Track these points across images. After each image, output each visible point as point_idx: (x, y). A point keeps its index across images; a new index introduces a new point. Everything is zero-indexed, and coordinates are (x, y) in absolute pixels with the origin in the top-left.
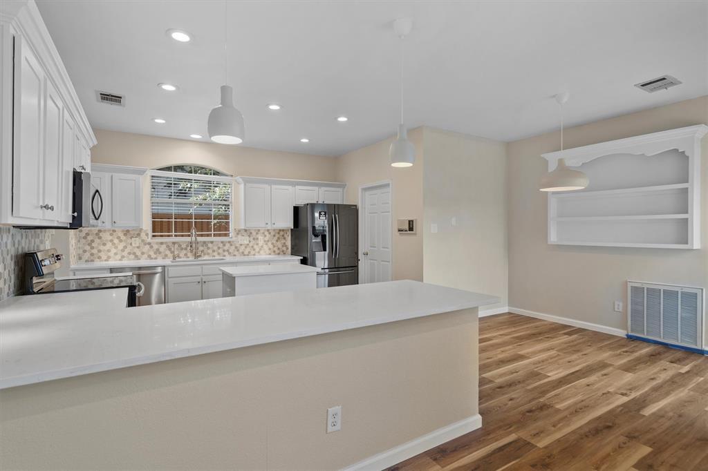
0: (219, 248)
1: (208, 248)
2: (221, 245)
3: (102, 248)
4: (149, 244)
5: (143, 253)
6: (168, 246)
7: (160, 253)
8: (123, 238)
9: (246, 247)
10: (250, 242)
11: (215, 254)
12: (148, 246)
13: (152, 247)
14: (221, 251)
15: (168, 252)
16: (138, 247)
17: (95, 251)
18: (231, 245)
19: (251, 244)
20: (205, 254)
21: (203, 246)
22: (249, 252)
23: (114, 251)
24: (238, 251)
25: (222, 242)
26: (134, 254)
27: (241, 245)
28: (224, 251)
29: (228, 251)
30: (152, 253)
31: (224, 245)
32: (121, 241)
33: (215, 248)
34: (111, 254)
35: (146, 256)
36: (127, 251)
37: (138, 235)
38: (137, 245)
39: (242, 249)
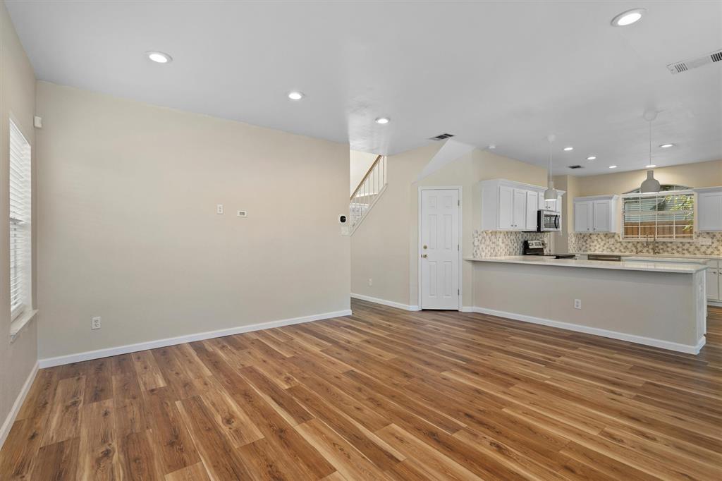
0: (678, 247)
1: (668, 247)
2: (681, 245)
3: (592, 244)
4: (620, 242)
5: (616, 248)
6: (634, 244)
7: (627, 248)
8: (604, 238)
9: (708, 248)
10: (713, 243)
11: (674, 251)
12: (619, 244)
13: (622, 245)
15: (634, 249)
18: (691, 245)
19: (714, 245)
20: (664, 251)
21: (662, 245)
22: (712, 252)
23: (598, 246)
24: (699, 250)
25: (681, 243)
26: (610, 248)
27: (702, 245)
28: (683, 250)
29: (687, 250)
30: (622, 248)
31: (684, 245)
32: (602, 240)
33: (675, 247)
35: (618, 250)
36: (606, 246)
37: (613, 236)
38: (612, 243)
39: (703, 249)
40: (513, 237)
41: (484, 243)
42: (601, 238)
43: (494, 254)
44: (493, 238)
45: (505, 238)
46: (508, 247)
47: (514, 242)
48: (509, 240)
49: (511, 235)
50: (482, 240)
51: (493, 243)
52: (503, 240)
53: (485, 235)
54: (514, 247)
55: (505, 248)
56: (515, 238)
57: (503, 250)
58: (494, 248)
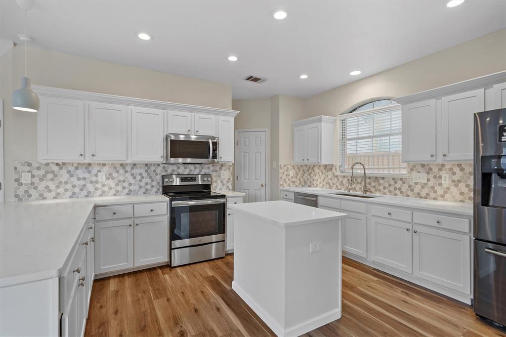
0: (390, 185)
1: (380, 185)
2: (392, 182)
3: (315, 178)
4: (337, 176)
5: (333, 184)
7: (343, 185)
8: (324, 171)
9: (423, 187)
10: (428, 180)
11: (386, 191)
12: (336, 179)
13: (338, 179)
14: (392, 188)
16: (331, 179)
17: (311, 180)
18: (404, 183)
19: (430, 184)
20: (376, 190)
22: (428, 195)
23: (319, 180)
24: (412, 190)
26: (329, 183)
27: (416, 184)
28: (396, 189)
29: (400, 189)
30: (338, 184)
31: (396, 182)
32: (323, 173)
33: (386, 185)
34: (318, 183)
36: (326, 181)
37: (331, 169)
38: (330, 177)
39: (417, 189)
41: (52, 180)
42: (322, 171)
43: (85, 193)
44: (80, 173)
45: (117, 172)
46: (126, 185)
47: (143, 177)
48: (128, 175)
49: (132, 168)
50: (45, 176)
51: (79, 179)
52: (111, 174)
53: (56, 168)
54: (142, 184)
55: (117, 185)
56: (146, 171)
57: (110, 188)
58: (84, 186)
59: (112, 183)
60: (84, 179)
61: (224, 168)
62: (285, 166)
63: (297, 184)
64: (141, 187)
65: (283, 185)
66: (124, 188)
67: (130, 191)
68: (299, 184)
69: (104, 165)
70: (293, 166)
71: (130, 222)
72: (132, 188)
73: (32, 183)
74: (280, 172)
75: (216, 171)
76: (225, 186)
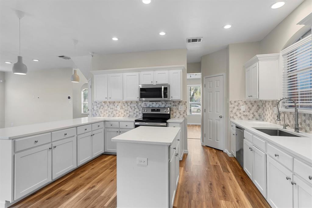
17: (264, 114)
23: (269, 115)
34: (268, 117)
40: (132, 105)
41: (102, 109)
42: (270, 106)
43: (112, 115)
44: (111, 106)
45: (125, 105)
46: (128, 112)
47: (135, 109)
48: (129, 107)
49: (131, 104)
50: (100, 107)
51: (111, 109)
52: (122, 107)
53: (103, 104)
54: (135, 112)
55: (124, 112)
56: (137, 105)
57: (122, 113)
58: (113, 112)
59: (122, 111)
60: (113, 109)
61: (181, 104)
62: (235, 102)
63: (250, 117)
64: (134, 114)
65: (233, 117)
66: (127, 114)
67: (130, 115)
68: (253, 118)
69: (119, 102)
70: (245, 102)
71: (118, 130)
72: (130, 114)
73: (97, 110)
74: (230, 107)
75: (176, 106)
76: (182, 116)
